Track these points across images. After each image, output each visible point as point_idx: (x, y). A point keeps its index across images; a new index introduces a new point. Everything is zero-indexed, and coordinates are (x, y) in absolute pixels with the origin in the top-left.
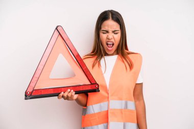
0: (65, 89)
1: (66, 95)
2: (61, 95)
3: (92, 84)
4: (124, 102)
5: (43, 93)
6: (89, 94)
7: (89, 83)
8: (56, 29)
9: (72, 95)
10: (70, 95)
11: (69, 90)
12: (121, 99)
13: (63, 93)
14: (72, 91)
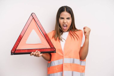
0: (34, 50)
2: (32, 53)
4: (72, 59)
7: (50, 48)
9: (38, 54)
11: (37, 51)
12: (70, 57)
13: (33, 52)
14: (39, 51)
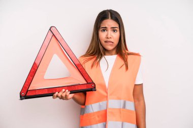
0: (59, 89)
1: (60, 94)
2: (55, 95)
3: (88, 83)
4: (122, 102)
5: (37, 93)
6: (87, 92)
7: (86, 83)
8: (50, 30)
9: (66, 96)
10: (64, 95)
11: (64, 90)
12: (119, 99)
13: (57, 93)
14: (67, 91)
